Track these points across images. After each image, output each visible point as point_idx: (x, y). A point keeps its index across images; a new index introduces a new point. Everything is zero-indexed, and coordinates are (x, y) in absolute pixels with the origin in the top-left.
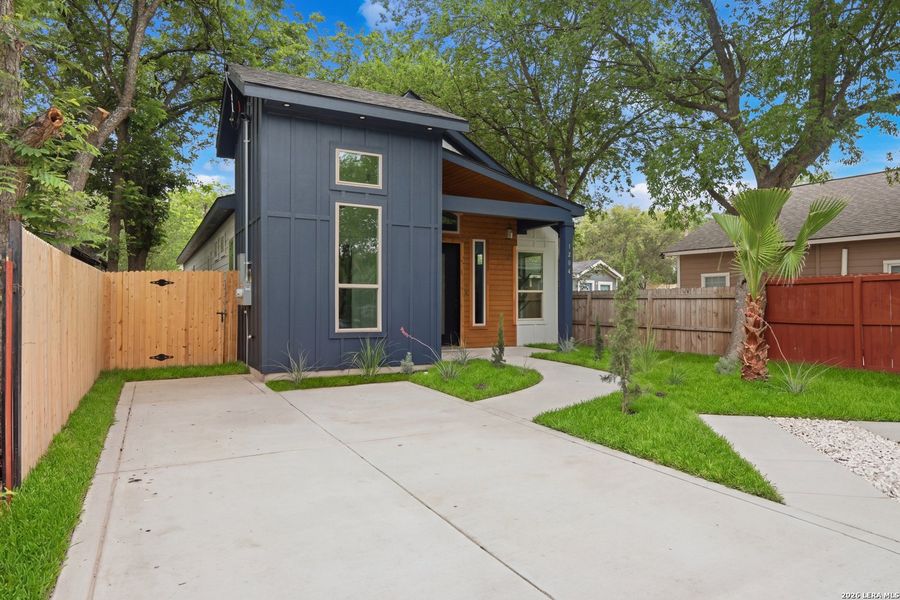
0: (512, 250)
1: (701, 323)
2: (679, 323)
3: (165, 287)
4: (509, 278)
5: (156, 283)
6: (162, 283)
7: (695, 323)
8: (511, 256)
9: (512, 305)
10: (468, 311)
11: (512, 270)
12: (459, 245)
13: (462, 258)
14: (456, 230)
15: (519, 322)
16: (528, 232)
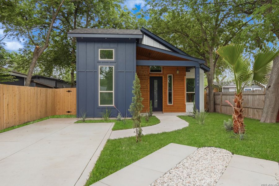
0: (184, 78)
1: (258, 105)
2: (250, 105)
3: (70, 93)
4: (183, 88)
5: (67, 91)
6: (69, 91)
7: (256, 105)
8: (183, 80)
9: (184, 97)
10: (166, 99)
11: (184, 85)
12: (162, 77)
13: (163, 81)
14: (161, 72)
15: (187, 104)
16: (191, 70)
